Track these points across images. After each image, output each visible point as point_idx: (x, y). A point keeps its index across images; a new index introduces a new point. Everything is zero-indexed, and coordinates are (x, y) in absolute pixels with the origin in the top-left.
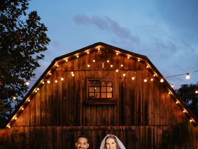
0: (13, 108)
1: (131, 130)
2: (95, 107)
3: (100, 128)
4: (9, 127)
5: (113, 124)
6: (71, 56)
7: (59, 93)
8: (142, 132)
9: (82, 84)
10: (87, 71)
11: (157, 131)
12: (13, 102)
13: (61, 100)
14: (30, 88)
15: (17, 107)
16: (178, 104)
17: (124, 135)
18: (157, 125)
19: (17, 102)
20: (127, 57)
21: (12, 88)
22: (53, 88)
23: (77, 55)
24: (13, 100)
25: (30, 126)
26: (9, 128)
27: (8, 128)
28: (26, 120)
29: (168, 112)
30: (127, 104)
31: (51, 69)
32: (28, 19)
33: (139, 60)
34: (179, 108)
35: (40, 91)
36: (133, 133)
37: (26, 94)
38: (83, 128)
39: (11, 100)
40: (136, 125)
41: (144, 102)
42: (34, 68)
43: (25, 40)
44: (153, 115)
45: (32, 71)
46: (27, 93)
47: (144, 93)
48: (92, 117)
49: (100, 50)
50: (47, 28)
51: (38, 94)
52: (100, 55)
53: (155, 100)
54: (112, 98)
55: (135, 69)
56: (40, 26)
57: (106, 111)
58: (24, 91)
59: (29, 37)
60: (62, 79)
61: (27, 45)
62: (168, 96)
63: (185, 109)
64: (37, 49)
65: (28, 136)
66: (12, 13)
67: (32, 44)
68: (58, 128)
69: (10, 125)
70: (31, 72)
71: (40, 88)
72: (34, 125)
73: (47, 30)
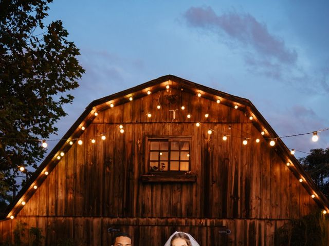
0: (18, 186)
1: (220, 226)
2: (160, 186)
3: (167, 222)
4: (12, 217)
5: (189, 215)
6: (120, 98)
7: (97, 160)
8: (239, 231)
9: (138, 146)
10: (146, 125)
11: (266, 229)
12: (19, 175)
13: (101, 173)
14: (49, 152)
15: (26, 184)
16: (303, 183)
17: (209, 235)
18: (266, 219)
19: (25, 175)
20: (215, 101)
21: (17, 152)
22: (87, 152)
23: (130, 97)
24: (18, 172)
25: (48, 216)
26: (12, 220)
27: (9, 219)
28: (41, 206)
29: (285, 197)
30: (214, 182)
31: (85, 119)
32: (46, 34)
33: (236, 107)
34: (304, 190)
35: (66, 158)
36: (224, 231)
37: (42, 162)
38: (137, 221)
39: (15, 172)
40: (230, 219)
41: (244, 178)
42: (56, 118)
43: (41, 71)
44: (259, 201)
45: (53, 123)
46: (43, 160)
47: (245, 162)
48: (154, 203)
49: (169, 89)
50: (79, 50)
51: (61, 161)
52: (170, 97)
53: (264, 176)
54: (188, 171)
55: (230, 122)
56: (68, 46)
57: (178, 193)
58: (39, 156)
59: (48, 65)
60: (104, 138)
61: (45, 79)
62: (286, 168)
63: (314, 193)
64: (61, 85)
65: (43, 234)
66: (20, 23)
67: (53, 77)
68: (96, 221)
69: (13, 215)
70: (50, 125)
71: (65, 153)
72: (54, 215)
73: (78, 54)
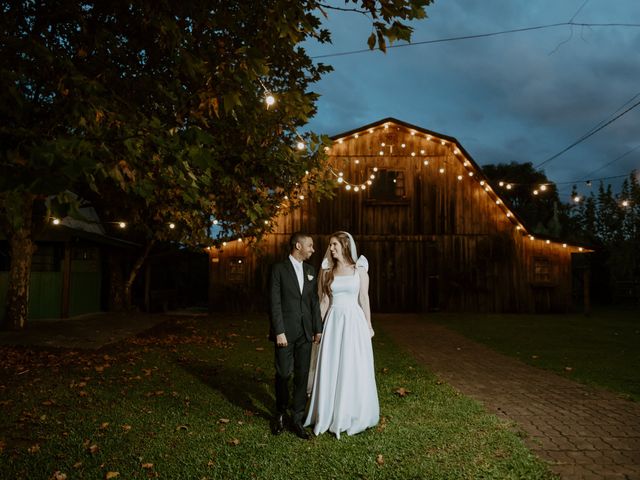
1: (431, 241)
2: (380, 209)
5: (405, 232)
8: (446, 244)
9: (361, 176)
10: (368, 157)
11: (468, 243)
16: (499, 204)
18: (469, 235)
20: (426, 138)
25: (285, 234)
30: (425, 205)
36: (435, 245)
40: (438, 235)
41: (449, 201)
44: (462, 220)
47: (450, 187)
48: (375, 222)
52: (387, 134)
53: (465, 200)
54: (403, 196)
57: (395, 214)
63: (509, 212)
